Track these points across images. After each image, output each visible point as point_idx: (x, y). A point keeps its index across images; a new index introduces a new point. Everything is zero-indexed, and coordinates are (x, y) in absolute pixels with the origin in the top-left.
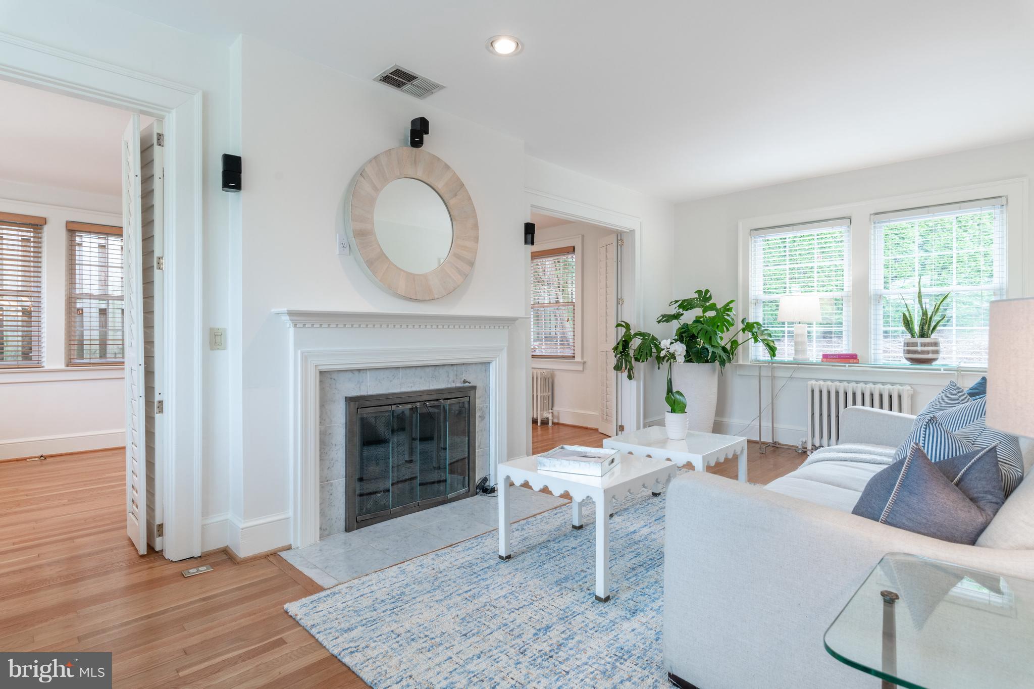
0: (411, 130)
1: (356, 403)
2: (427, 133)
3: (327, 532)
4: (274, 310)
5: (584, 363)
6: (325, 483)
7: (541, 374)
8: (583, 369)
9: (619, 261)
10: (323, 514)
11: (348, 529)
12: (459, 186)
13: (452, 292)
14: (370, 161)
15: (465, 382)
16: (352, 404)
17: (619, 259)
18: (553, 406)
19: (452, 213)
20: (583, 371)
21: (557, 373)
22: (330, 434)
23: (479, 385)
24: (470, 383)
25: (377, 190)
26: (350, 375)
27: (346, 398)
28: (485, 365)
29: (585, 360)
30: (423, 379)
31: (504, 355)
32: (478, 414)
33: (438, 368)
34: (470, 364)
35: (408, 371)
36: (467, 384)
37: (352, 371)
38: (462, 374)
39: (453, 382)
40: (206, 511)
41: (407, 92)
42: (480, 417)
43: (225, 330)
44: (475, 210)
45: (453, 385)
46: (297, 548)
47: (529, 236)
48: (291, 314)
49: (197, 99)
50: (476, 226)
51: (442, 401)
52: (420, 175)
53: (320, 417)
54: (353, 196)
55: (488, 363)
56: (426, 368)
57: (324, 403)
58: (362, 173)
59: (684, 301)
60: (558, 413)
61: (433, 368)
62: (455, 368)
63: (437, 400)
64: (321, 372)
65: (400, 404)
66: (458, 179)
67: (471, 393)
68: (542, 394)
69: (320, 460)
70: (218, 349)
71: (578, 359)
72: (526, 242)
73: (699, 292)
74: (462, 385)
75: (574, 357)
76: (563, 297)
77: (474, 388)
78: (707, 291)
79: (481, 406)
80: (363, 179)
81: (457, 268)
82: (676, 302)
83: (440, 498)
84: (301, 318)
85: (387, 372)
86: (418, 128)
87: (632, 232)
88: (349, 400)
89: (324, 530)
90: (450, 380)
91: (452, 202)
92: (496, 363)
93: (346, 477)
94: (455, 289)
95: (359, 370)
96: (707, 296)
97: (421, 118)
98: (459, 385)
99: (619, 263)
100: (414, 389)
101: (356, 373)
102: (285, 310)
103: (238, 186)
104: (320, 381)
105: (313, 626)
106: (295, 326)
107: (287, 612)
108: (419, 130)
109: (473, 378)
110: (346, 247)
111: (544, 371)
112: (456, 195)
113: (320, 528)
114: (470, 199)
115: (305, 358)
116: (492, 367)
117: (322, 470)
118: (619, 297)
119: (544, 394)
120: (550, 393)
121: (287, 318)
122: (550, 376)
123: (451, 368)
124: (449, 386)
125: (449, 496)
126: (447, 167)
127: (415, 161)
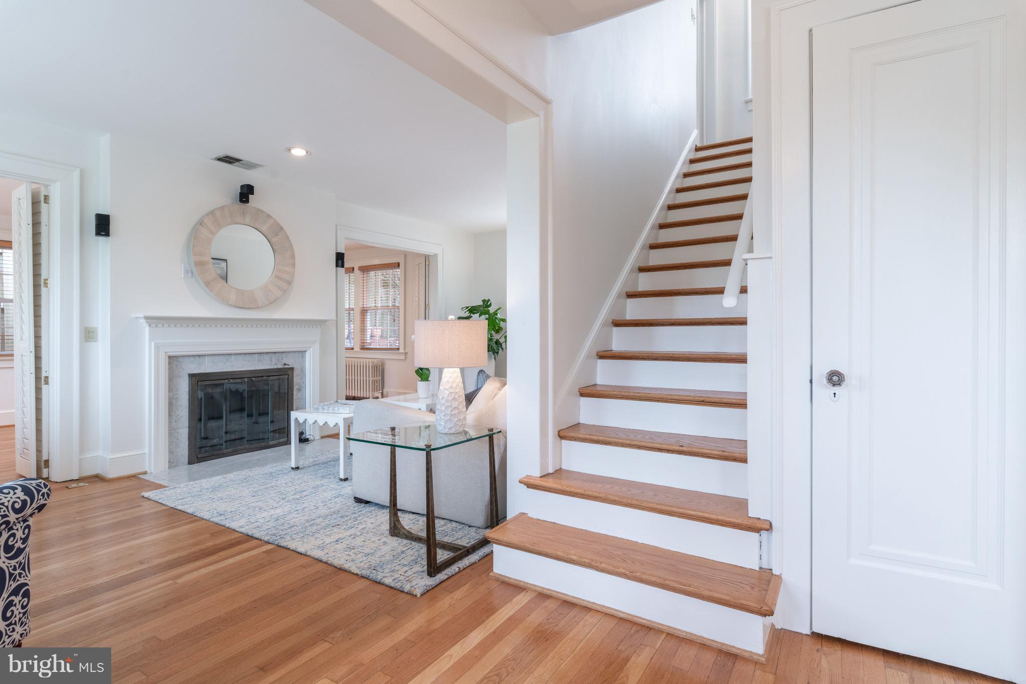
0: (240, 193)
1: (197, 380)
2: (253, 194)
3: (174, 464)
4: (133, 316)
5: (406, 353)
6: (172, 432)
7: (373, 362)
8: (405, 358)
9: (426, 277)
10: (171, 452)
11: (190, 463)
12: (279, 229)
13: (273, 303)
14: (207, 215)
15: (285, 364)
16: (194, 378)
17: (427, 275)
18: (383, 388)
19: (274, 247)
20: (405, 359)
21: (386, 362)
22: (177, 398)
23: (296, 366)
24: (288, 365)
25: (213, 233)
26: (192, 359)
27: (189, 374)
28: (303, 353)
29: (406, 351)
30: (251, 362)
31: (317, 347)
32: (295, 388)
33: (262, 355)
34: (289, 352)
35: (238, 356)
36: (287, 366)
37: (194, 356)
38: (283, 359)
39: (276, 364)
40: (83, 448)
41: (236, 166)
42: (298, 389)
43: (96, 328)
44: (292, 245)
45: (276, 367)
46: (151, 473)
47: (340, 262)
48: (146, 318)
49: (76, 175)
50: (293, 256)
51: (265, 378)
52: (247, 221)
53: (169, 387)
54: (194, 239)
55: (305, 351)
56: (253, 355)
57: (172, 378)
58: (201, 223)
59: (472, 307)
60: (387, 393)
61: (259, 355)
62: (277, 355)
63: (262, 377)
64: (170, 357)
65: (231, 379)
66: (279, 224)
67: (290, 373)
68: (373, 378)
69: (169, 416)
70: (91, 341)
71: (401, 350)
72: (337, 266)
73: (484, 301)
74: (283, 367)
75: (399, 349)
76: (381, 303)
77: (292, 369)
78: (489, 300)
79: (299, 382)
80: (202, 227)
81: (278, 286)
82: (467, 308)
83: (263, 444)
84: (154, 321)
85: (221, 357)
86: (245, 191)
87: (436, 255)
88: (192, 376)
89: (172, 463)
90: (273, 363)
91: (274, 240)
92: (310, 352)
93: (189, 428)
94: (275, 300)
95: (199, 356)
96: (488, 304)
97: (247, 185)
98: (280, 367)
99: (427, 278)
100: (243, 369)
101: (198, 357)
102: (142, 315)
103: (107, 234)
104: (169, 363)
105: (159, 499)
106: (150, 326)
107: (143, 497)
108: (245, 193)
109: (291, 362)
110: (189, 272)
111: (375, 360)
112: (277, 235)
113: (169, 462)
114: (288, 237)
115: (157, 347)
116: (307, 354)
117: (170, 422)
118: (427, 303)
119: (376, 378)
120: (380, 378)
121: (144, 321)
122: (380, 364)
123: (274, 355)
124: (272, 367)
125: (271, 443)
126: (269, 216)
127: (243, 212)
